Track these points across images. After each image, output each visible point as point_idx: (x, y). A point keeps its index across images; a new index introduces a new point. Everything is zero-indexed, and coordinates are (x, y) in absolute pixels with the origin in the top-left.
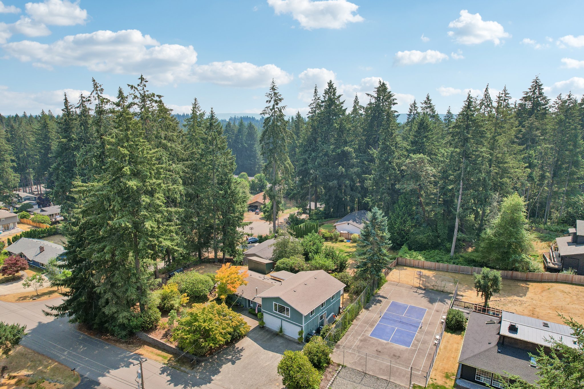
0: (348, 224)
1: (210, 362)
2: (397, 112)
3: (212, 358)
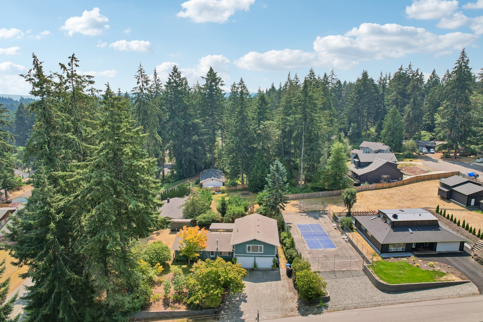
0: (212, 180)
1: (227, 309)
2: (224, 91)
3: (225, 305)
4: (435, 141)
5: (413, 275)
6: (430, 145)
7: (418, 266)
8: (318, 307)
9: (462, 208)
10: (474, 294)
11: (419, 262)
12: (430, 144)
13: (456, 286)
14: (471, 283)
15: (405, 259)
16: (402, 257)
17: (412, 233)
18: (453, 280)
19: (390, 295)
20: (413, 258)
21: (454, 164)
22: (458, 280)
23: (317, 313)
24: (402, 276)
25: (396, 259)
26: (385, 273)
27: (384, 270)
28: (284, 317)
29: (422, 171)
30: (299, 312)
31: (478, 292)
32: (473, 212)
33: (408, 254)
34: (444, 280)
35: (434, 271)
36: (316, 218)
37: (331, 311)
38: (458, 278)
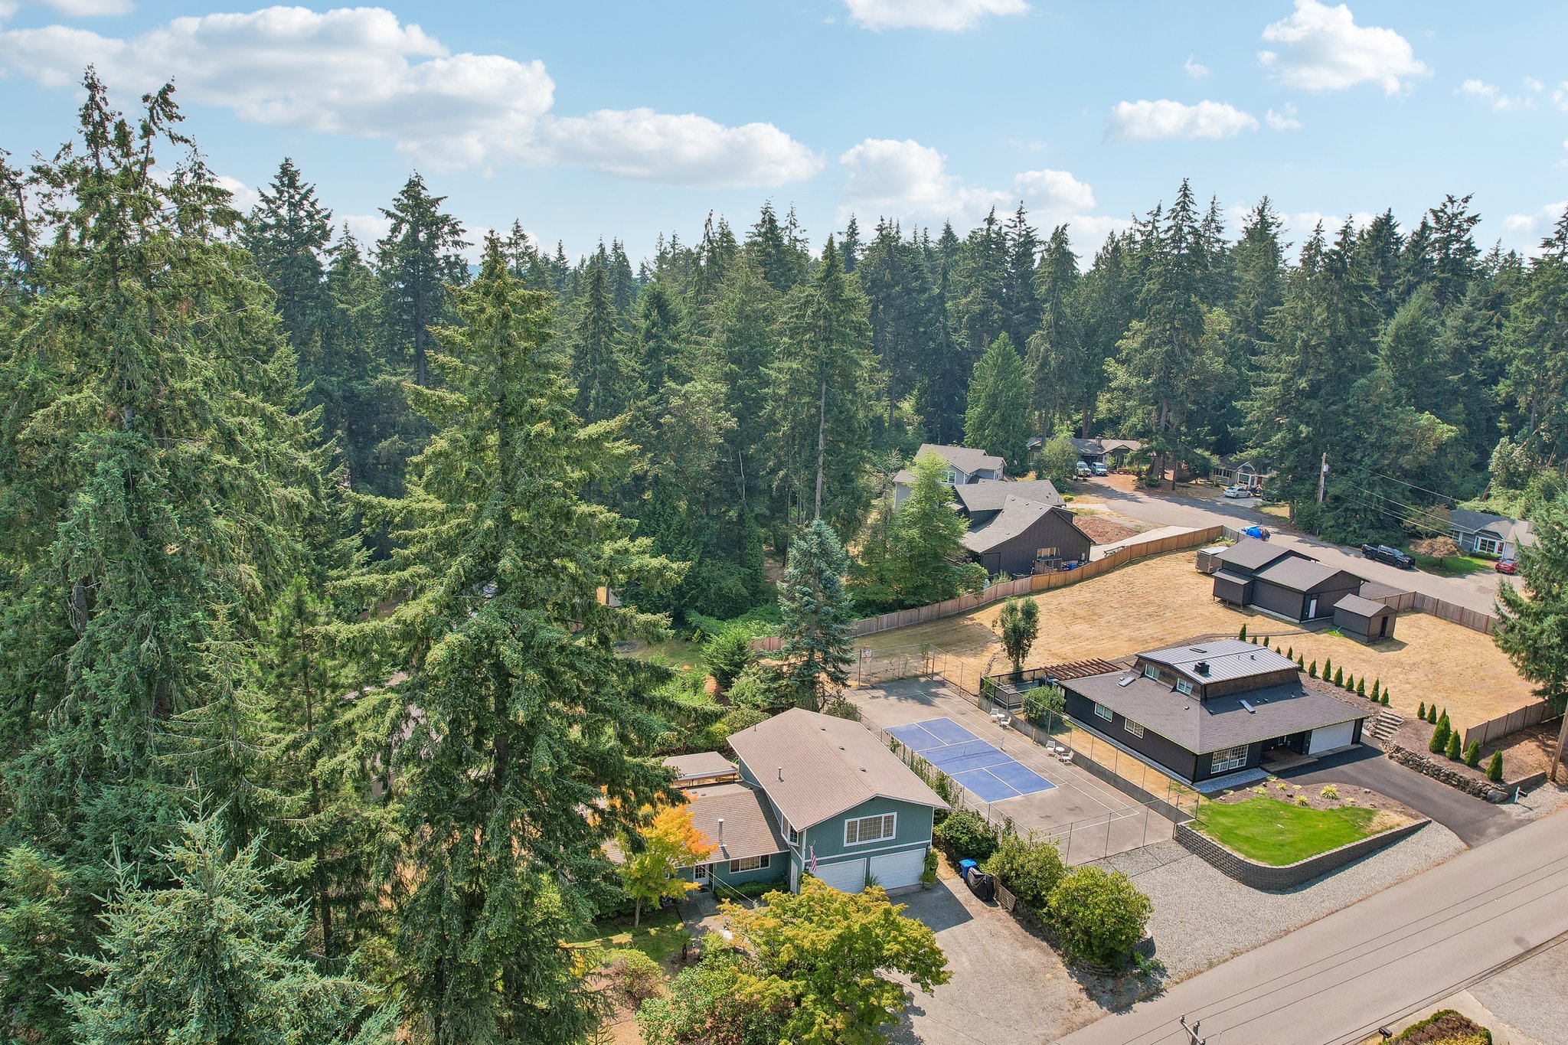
4: (1100, 440)
5: (1312, 830)
6: (1089, 451)
7: (1303, 803)
8: (1138, 977)
9: (1292, 628)
10: (1459, 853)
11: (1298, 791)
12: (1090, 447)
13: (1409, 839)
14: (1435, 825)
15: (1259, 789)
16: (1251, 784)
17: (1253, 712)
18: (1398, 825)
19: (1289, 896)
20: (1277, 784)
21: (1182, 504)
22: (1407, 823)
23: (1153, 995)
24: (1289, 837)
25: (1239, 793)
26: (1247, 839)
27: (1236, 828)
28: (1070, 1030)
29: (1122, 528)
30: (1101, 1004)
31: (1464, 846)
32: (1322, 636)
33: (1258, 774)
34: (1379, 829)
35: (1344, 809)
36: (925, 701)
37: (1182, 981)
38: (1404, 818)
